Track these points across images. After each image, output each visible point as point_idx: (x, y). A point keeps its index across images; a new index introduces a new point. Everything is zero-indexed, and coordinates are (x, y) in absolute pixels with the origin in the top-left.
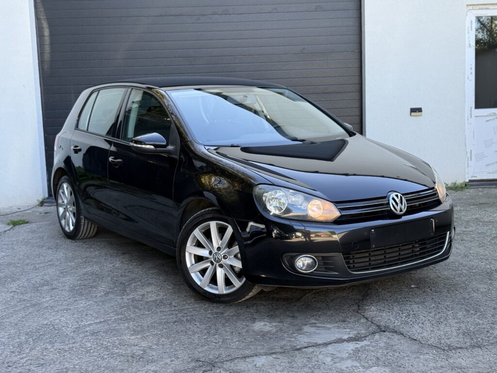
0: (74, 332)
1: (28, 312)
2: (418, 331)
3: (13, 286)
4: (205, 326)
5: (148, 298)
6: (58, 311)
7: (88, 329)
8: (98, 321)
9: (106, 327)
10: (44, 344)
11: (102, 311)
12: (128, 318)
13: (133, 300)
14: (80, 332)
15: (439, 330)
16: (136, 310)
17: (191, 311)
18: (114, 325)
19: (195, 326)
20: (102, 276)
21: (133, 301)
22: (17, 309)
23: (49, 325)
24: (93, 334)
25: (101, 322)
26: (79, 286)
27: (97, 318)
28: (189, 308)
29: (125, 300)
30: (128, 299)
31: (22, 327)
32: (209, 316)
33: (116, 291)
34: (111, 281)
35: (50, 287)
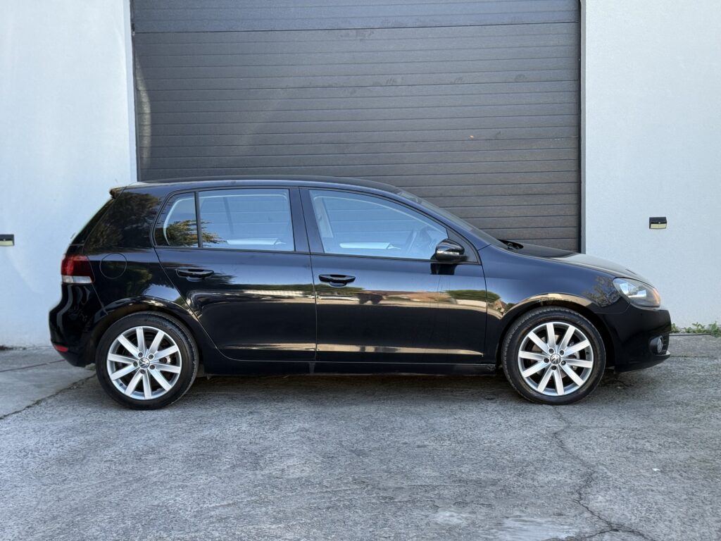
0: (195, 516)
1: (131, 489)
2: (664, 531)
3: (108, 453)
4: (369, 514)
5: (289, 475)
6: (171, 488)
7: (213, 513)
8: (225, 503)
9: (236, 511)
10: (157, 532)
11: (230, 490)
12: (266, 500)
13: (270, 476)
14: (203, 516)
15: (693, 530)
16: (275, 491)
17: (348, 494)
18: (247, 509)
19: (356, 515)
20: (224, 443)
21: (269, 478)
22: (116, 484)
23: (162, 506)
24: (220, 520)
25: (229, 505)
26: (196, 455)
27: (223, 499)
28: (347, 490)
29: (259, 477)
30: (263, 475)
31: (126, 508)
32: (374, 501)
33: (246, 463)
34: (238, 449)
35: (156, 456)
